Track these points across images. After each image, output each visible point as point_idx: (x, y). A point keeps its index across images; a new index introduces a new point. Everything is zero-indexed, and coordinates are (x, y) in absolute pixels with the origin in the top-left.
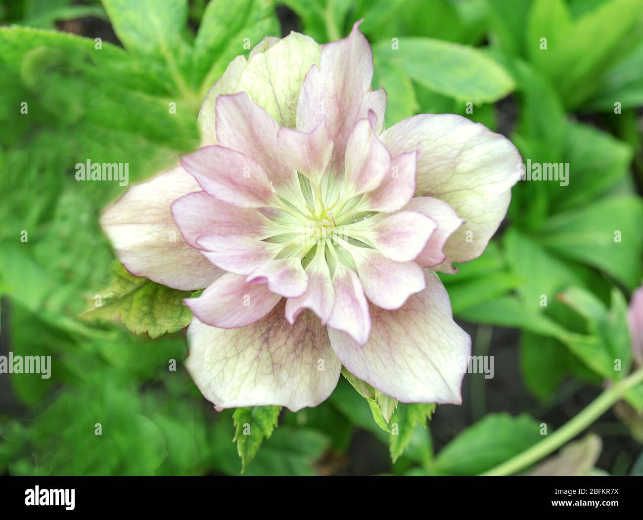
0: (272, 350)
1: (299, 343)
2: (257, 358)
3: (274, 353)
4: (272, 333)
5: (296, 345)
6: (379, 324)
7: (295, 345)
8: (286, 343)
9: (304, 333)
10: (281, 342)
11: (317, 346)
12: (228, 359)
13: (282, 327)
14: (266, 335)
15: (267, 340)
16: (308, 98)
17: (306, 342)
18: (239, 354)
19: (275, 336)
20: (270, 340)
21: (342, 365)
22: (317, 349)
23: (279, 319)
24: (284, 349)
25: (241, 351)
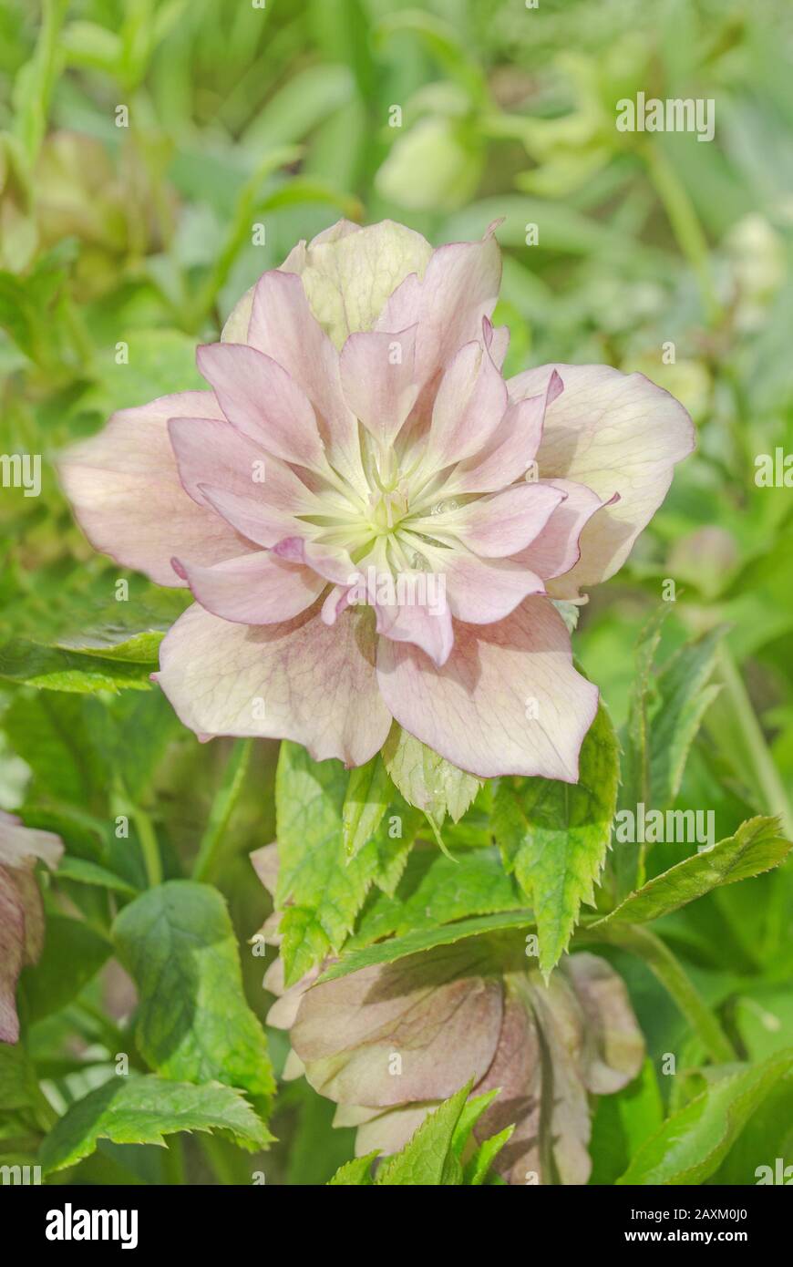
0: (292, 673)
1: (332, 675)
2: (269, 680)
3: (294, 679)
4: (293, 651)
5: (328, 675)
6: (458, 662)
7: (326, 675)
8: (312, 669)
9: (341, 663)
10: (306, 666)
11: (358, 688)
12: (223, 676)
13: (309, 647)
14: (284, 653)
15: (285, 659)
16: (392, 322)
17: (342, 676)
18: (240, 671)
19: (297, 656)
20: (289, 661)
21: (393, 719)
22: (358, 691)
23: (306, 634)
24: (308, 677)
25: (244, 668)
